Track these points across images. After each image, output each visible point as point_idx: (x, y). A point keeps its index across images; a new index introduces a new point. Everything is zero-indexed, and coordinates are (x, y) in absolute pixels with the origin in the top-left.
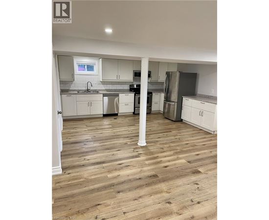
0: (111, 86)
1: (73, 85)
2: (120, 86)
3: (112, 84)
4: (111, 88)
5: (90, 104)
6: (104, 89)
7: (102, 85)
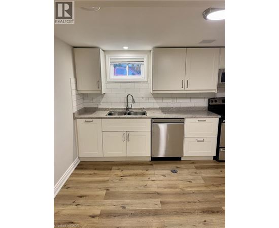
0: (171, 100)
1: (104, 100)
2: (189, 100)
3: (172, 98)
4: (170, 105)
5: (126, 137)
6: (158, 107)
7: (154, 101)
